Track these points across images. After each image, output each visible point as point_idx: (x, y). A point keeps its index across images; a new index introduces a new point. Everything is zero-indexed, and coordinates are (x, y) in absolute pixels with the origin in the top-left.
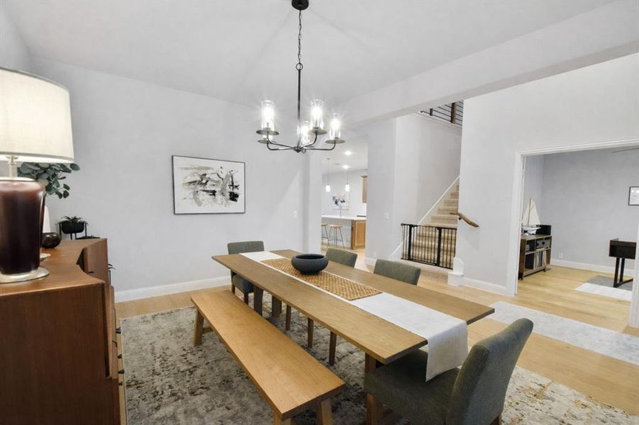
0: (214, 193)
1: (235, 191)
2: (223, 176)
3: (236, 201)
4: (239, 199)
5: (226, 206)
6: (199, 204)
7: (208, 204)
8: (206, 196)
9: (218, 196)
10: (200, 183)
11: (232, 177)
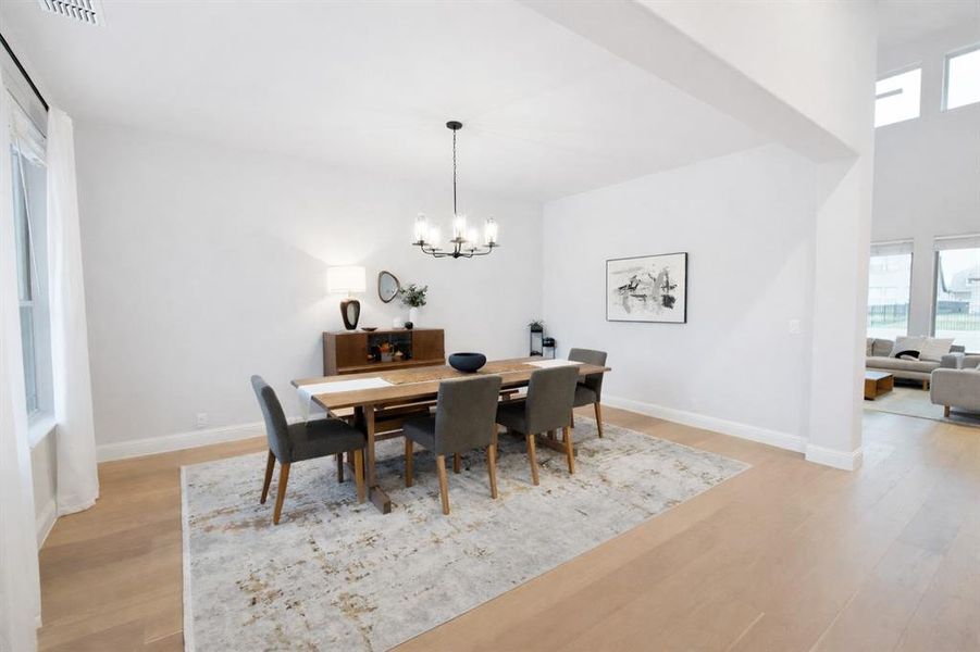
0: (644, 296)
1: (671, 293)
2: (655, 275)
3: (671, 307)
4: (675, 305)
5: (657, 313)
6: (628, 309)
7: (639, 310)
8: (636, 300)
9: (650, 302)
10: (631, 288)
11: (667, 275)
